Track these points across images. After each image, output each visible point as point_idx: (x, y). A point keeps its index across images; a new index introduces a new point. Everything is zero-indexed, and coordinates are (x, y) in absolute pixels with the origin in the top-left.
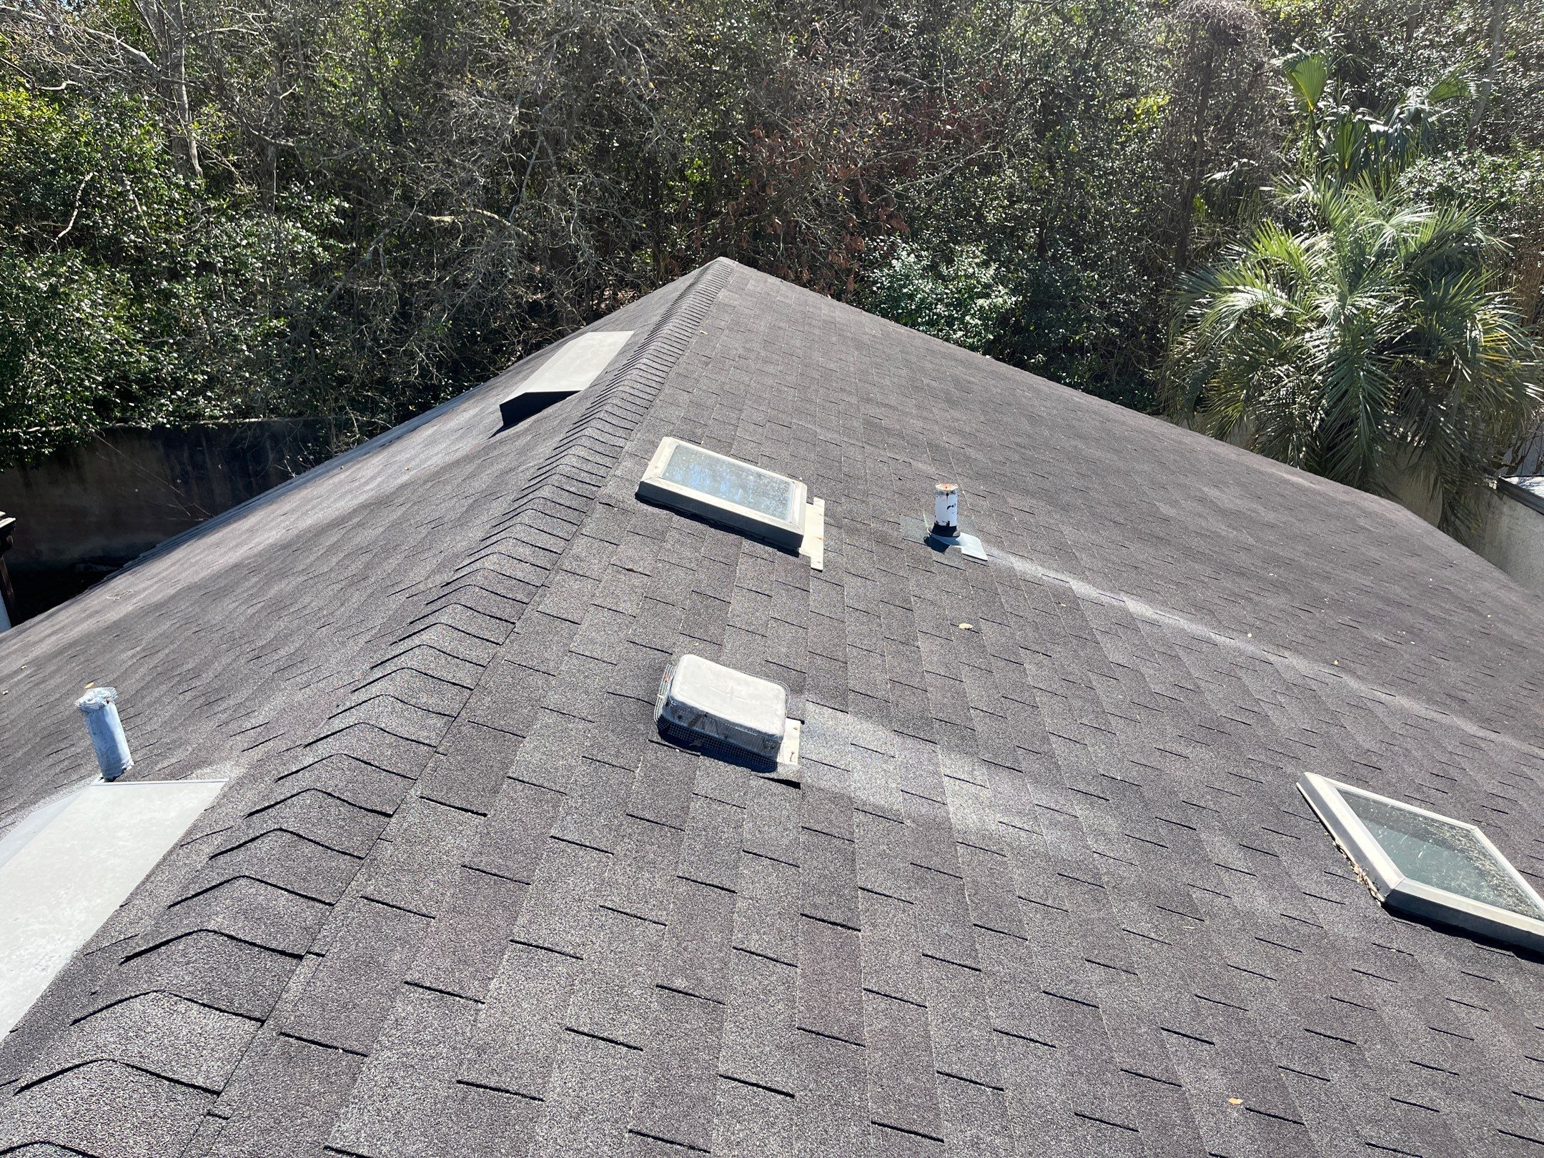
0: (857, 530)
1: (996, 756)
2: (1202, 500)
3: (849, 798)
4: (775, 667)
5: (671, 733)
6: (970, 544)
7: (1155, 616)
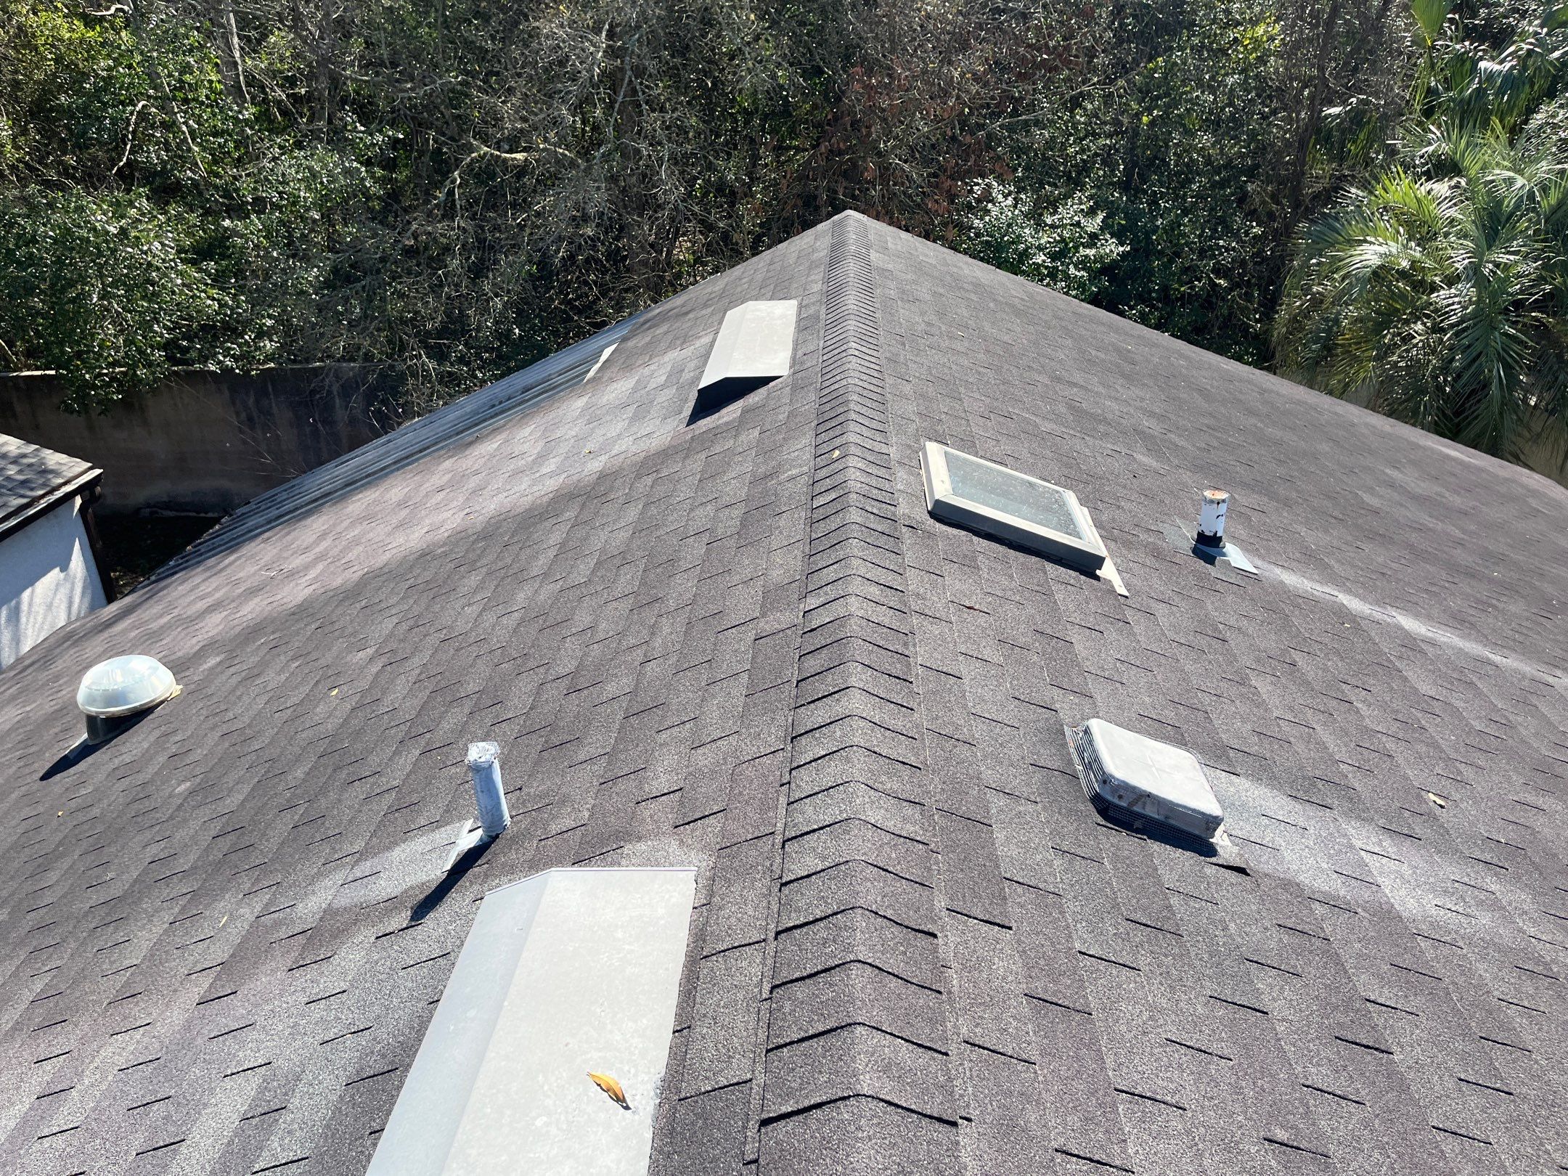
0: (1131, 543)
1: (1391, 823)
2: (1392, 485)
3: (1298, 885)
4: (1150, 722)
5: (1111, 813)
6: (1234, 555)
7: (1430, 634)
